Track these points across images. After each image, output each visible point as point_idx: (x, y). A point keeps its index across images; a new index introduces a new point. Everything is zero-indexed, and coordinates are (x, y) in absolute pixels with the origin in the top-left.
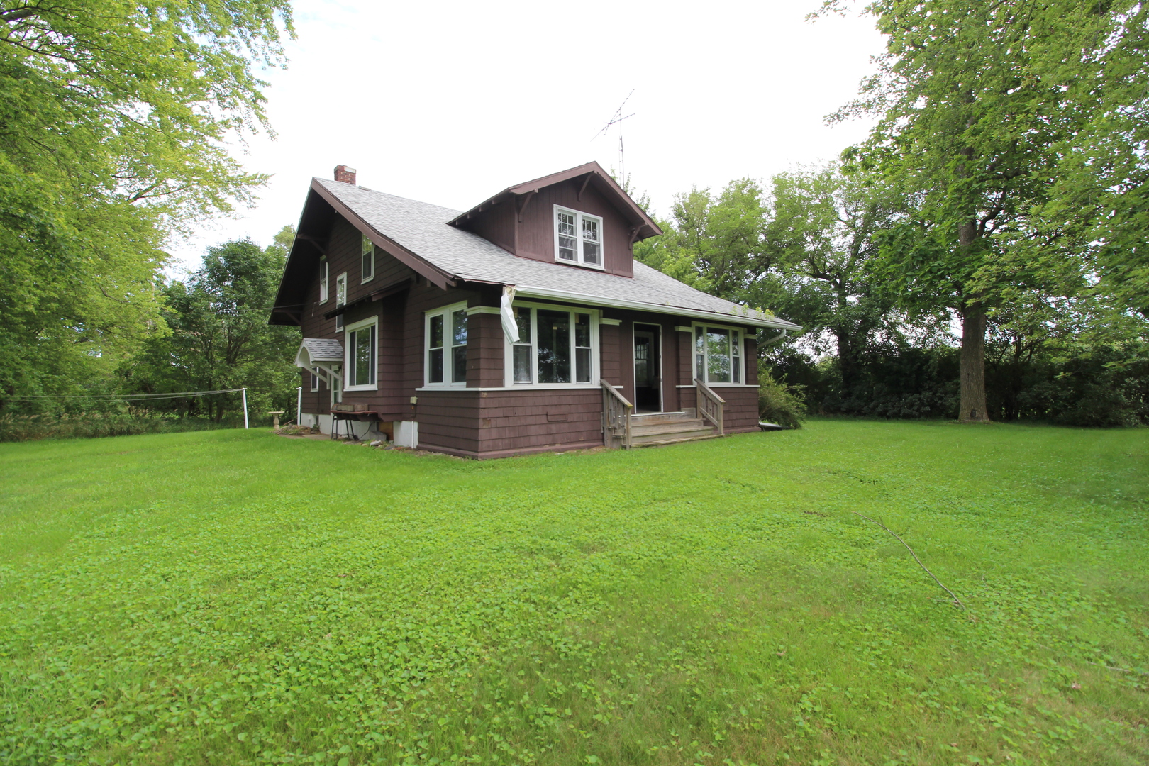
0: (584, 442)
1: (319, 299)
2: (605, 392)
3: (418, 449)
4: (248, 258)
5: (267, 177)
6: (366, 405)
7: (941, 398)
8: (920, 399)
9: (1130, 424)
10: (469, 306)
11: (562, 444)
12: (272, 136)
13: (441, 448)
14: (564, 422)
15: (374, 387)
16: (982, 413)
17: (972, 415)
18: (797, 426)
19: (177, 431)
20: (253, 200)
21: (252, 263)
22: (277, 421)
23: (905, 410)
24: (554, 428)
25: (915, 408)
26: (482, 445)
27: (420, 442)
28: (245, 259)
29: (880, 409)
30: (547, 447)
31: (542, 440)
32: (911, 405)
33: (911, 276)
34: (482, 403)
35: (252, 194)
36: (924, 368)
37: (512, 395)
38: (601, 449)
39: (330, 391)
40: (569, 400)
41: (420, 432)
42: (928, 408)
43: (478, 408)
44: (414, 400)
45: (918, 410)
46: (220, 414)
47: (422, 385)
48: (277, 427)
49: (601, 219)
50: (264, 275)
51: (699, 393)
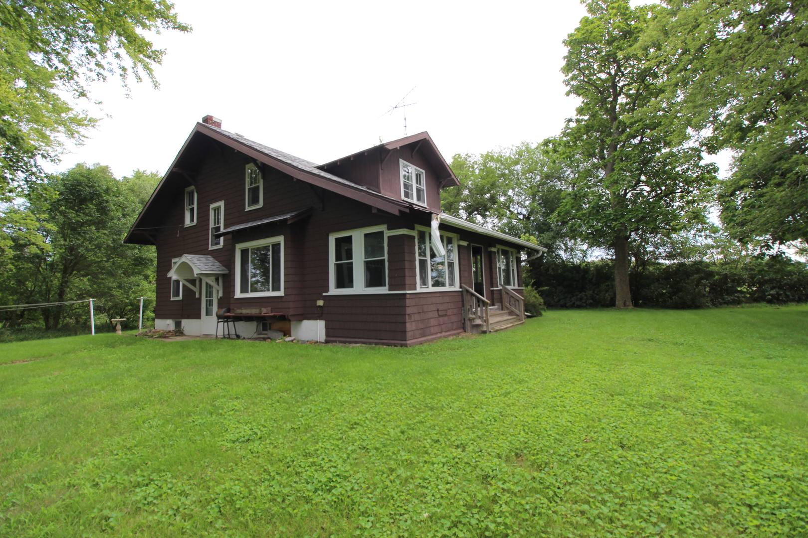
0: (455, 329)
1: (183, 222)
2: (465, 293)
3: (327, 342)
4: (93, 187)
5: (96, 121)
6: (269, 308)
7: (597, 294)
8: (586, 295)
9: (706, 306)
10: (389, 229)
11: (446, 332)
12: (156, 85)
13: (359, 340)
14: (446, 315)
15: (281, 293)
16: (629, 302)
17: (625, 304)
18: (541, 315)
19: (22, 340)
20: (83, 139)
21: (96, 190)
22: (119, 327)
23: (578, 303)
24: (441, 319)
25: (584, 301)
26: (409, 335)
27: (327, 335)
28: (89, 187)
29: (562, 302)
30: (439, 335)
31: (436, 329)
32: (581, 299)
33: (592, 219)
34: (408, 302)
35: (82, 133)
36: (587, 276)
37: (421, 296)
38: (464, 334)
39: (200, 299)
40: (447, 299)
41: (327, 328)
42: (591, 301)
43: (404, 307)
44: (320, 303)
45: (585, 302)
46: (57, 323)
47: (327, 291)
48: (119, 332)
49: (424, 171)
50: (107, 202)
51: (504, 293)
